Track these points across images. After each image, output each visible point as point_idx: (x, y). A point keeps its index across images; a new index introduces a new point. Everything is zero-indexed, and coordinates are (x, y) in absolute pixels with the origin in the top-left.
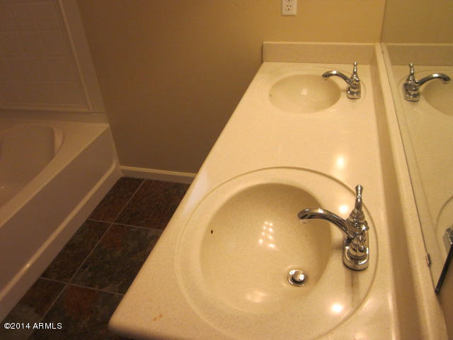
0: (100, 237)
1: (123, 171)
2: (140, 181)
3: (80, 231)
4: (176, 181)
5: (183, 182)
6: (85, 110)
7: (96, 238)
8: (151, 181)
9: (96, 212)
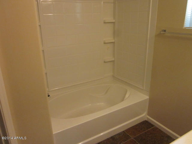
0: (125, 141)
1: (148, 118)
2: (152, 126)
3: (119, 134)
4: (169, 135)
5: (172, 137)
6: (142, 88)
7: (123, 140)
8: (157, 128)
9: (129, 130)
